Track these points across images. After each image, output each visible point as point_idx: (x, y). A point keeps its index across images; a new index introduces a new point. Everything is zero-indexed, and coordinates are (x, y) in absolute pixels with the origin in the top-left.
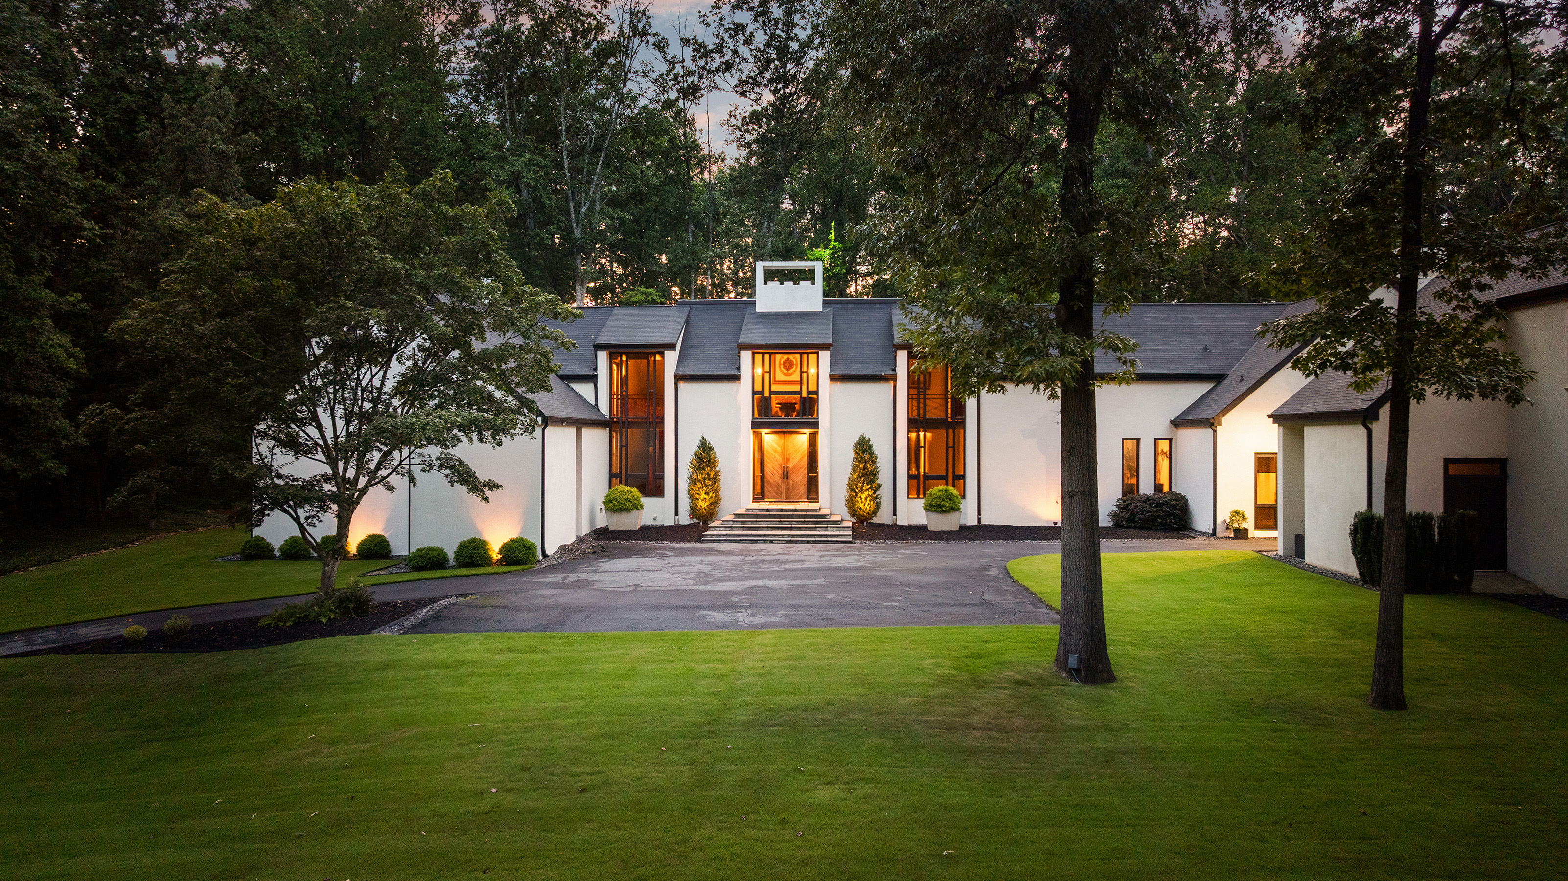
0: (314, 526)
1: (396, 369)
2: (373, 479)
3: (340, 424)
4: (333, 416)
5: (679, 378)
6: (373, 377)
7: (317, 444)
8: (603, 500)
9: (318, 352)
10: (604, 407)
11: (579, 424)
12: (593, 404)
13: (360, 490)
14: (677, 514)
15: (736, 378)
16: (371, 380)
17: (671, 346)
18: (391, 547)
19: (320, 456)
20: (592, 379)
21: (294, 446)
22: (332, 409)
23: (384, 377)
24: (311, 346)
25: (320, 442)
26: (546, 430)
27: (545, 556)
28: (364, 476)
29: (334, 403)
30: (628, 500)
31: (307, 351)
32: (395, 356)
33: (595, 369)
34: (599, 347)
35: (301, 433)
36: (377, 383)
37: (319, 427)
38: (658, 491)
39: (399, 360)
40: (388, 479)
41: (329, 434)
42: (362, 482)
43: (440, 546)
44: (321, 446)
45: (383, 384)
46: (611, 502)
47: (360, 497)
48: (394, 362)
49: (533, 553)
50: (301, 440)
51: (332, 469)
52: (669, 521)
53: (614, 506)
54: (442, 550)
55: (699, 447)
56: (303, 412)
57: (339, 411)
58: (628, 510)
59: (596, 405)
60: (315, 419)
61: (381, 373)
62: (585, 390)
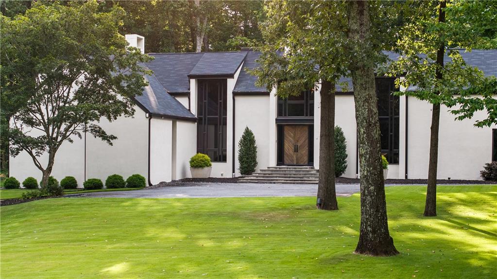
0: (39, 156)
1: (75, 87)
2: (65, 137)
3: (50, 113)
4: (47, 108)
5: (235, 94)
6: (64, 92)
7: (41, 122)
8: (190, 160)
9: (41, 80)
10: (194, 111)
11: (175, 119)
12: (188, 109)
13: (58, 142)
14: (234, 172)
15: (267, 94)
16: (63, 93)
17: (232, 76)
18: (77, 183)
19: (42, 127)
20: (187, 95)
21: (30, 122)
22: (47, 106)
23: (69, 92)
24: (38, 79)
25: (42, 121)
26: (151, 120)
27: (150, 185)
28: (61, 136)
29: (48, 103)
30: (203, 161)
31: (37, 80)
32: (75, 81)
33: (189, 89)
34: (191, 77)
35: (34, 117)
36: (65, 94)
37: (41, 114)
38: (223, 159)
39: (76, 83)
40: (69, 137)
41: (46, 118)
42: (59, 139)
43: (99, 178)
44: (42, 123)
45: (68, 95)
46: (193, 161)
47: (59, 145)
48: (74, 84)
49: (143, 182)
50: (34, 121)
51: (47, 133)
52: (229, 175)
53: (196, 164)
54: (100, 181)
55: (244, 133)
56: (35, 108)
57: (50, 107)
58: (201, 167)
59: (189, 110)
60: (39, 110)
61: (67, 90)
62: (183, 101)
